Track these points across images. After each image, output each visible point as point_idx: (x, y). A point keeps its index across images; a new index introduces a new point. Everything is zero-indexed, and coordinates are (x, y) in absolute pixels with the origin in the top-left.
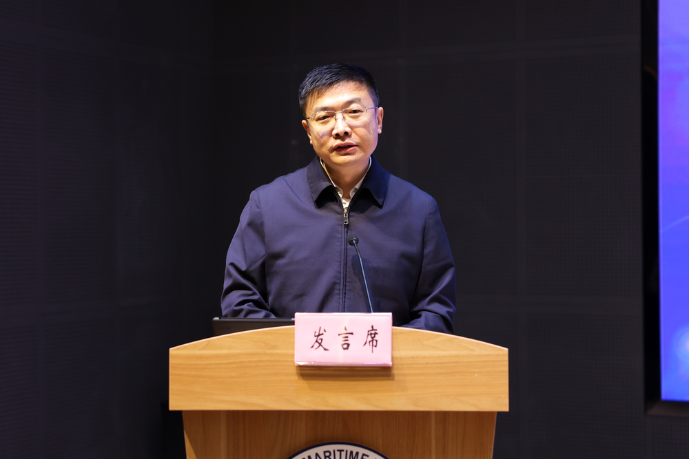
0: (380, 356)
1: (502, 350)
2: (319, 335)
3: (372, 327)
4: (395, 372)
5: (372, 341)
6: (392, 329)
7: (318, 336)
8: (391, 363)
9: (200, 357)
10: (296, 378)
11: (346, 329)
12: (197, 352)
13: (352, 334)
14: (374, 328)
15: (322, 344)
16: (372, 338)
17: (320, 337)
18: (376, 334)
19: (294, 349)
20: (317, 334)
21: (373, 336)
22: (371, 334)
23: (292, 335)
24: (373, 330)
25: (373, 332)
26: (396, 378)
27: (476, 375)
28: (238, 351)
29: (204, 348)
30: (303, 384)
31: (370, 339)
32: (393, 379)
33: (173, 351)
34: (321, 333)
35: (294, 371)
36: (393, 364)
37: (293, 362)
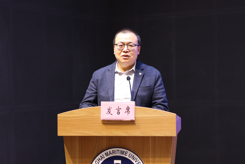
0: (130, 117)
1: (174, 114)
2: (109, 109)
3: (128, 106)
4: (136, 122)
6: (135, 107)
8: (134, 119)
9: (68, 117)
10: (101, 124)
11: (119, 107)
12: (67, 116)
13: (121, 109)
16: (128, 110)
19: (100, 114)
23: (100, 109)
25: (128, 108)
26: (136, 124)
27: (165, 123)
28: (81, 115)
29: (69, 114)
30: (104, 127)
32: (135, 125)
33: (59, 115)
35: (101, 122)
36: (135, 120)
37: (100, 119)
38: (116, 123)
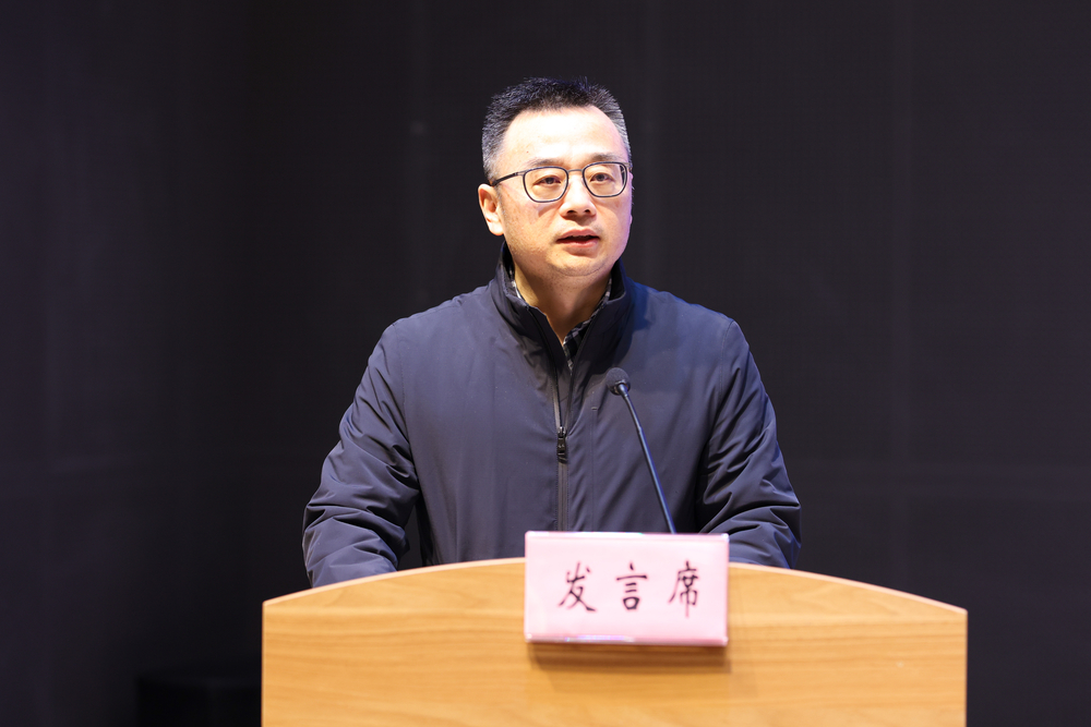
0: (704, 623)
1: (954, 613)
2: (577, 579)
3: (687, 564)
4: (733, 656)
5: (687, 592)
6: (729, 569)
7: (573, 581)
8: (724, 639)
9: (329, 622)
10: (526, 667)
11: (632, 568)
12: (321, 611)
13: (645, 577)
14: (692, 566)
15: (583, 598)
16: (687, 586)
17: (578, 583)
18: (694, 577)
19: (522, 606)
20: (572, 577)
21: (688, 582)
22: (685, 578)
23: (519, 579)
24: (688, 569)
25: (689, 574)
26: (735, 669)
27: (900, 664)
28: (405, 611)
29: (336, 603)
30: (542, 679)
31: (682, 587)
32: (728, 671)
33: (271, 607)
34: (580, 575)
35: (522, 652)
36: (729, 641)
37: (522, 633)
38: (613, 657)
